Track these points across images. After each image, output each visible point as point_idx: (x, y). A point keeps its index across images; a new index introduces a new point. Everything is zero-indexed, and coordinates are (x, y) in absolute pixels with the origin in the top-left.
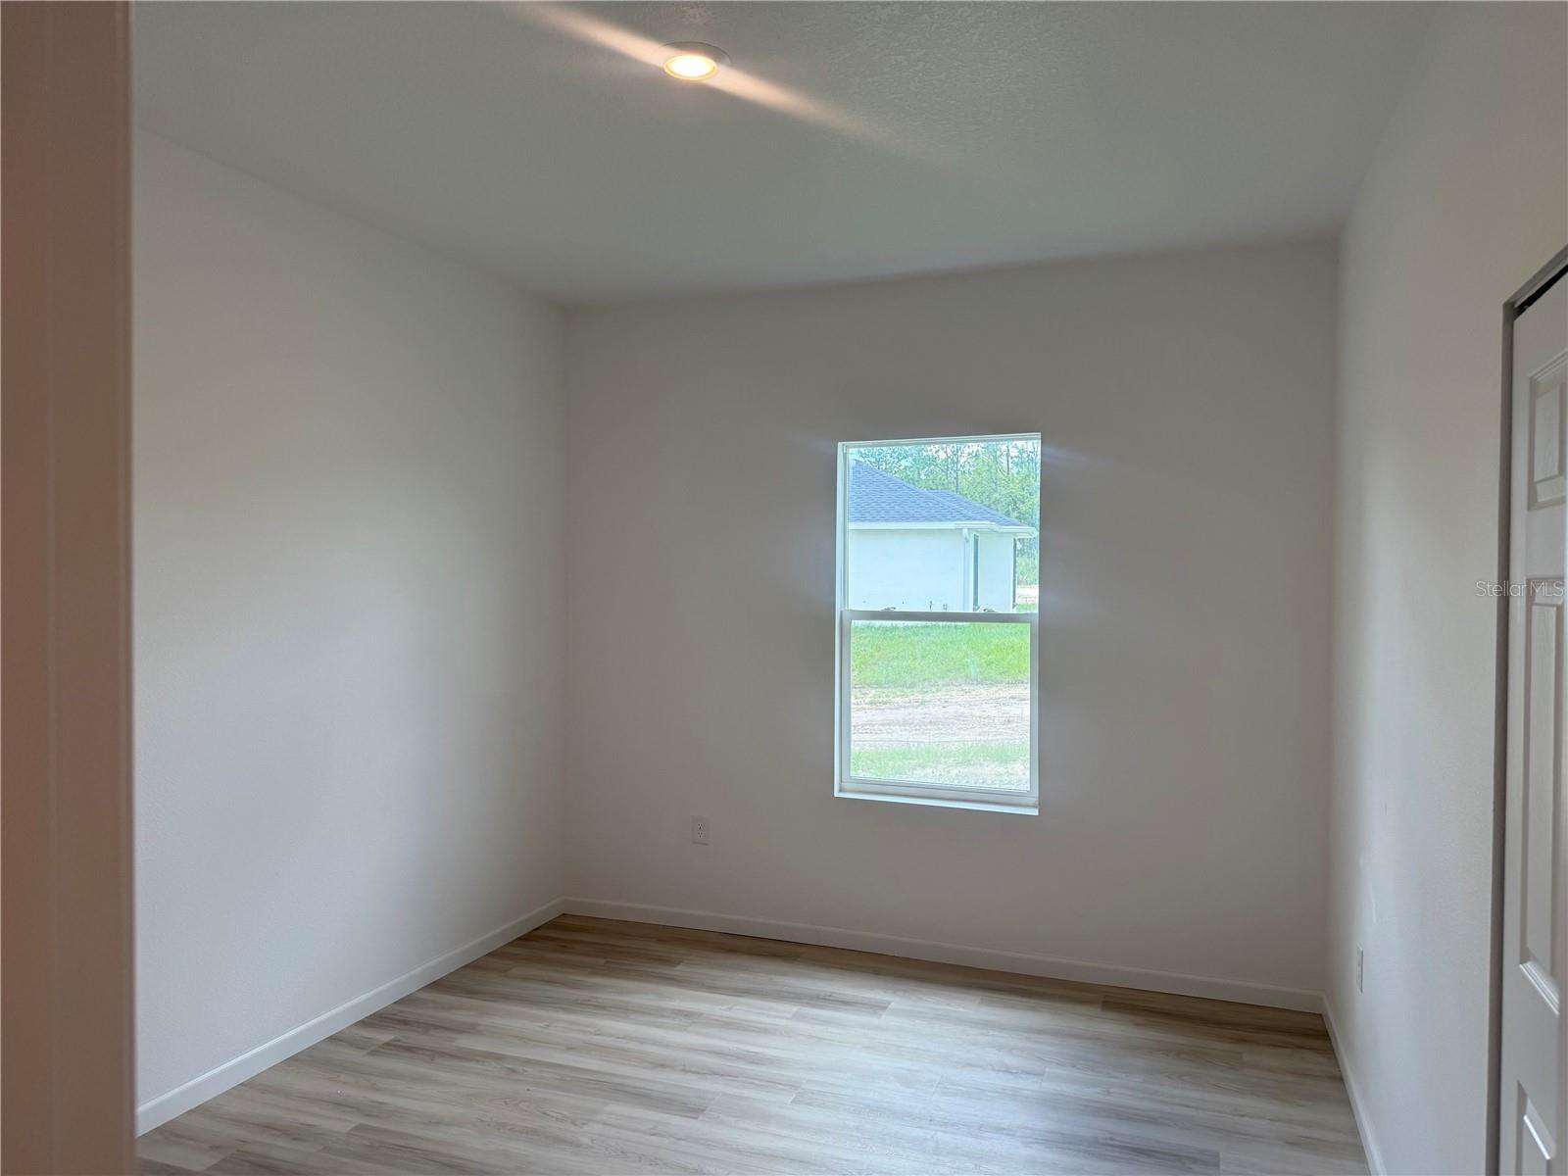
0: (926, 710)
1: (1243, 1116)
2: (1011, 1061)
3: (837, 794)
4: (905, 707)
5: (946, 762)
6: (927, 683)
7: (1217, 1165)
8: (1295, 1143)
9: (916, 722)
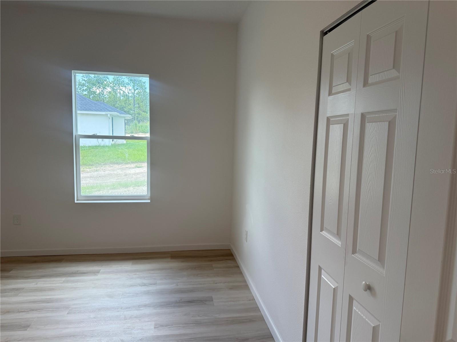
0: (97, 173)
1: (216, 283)
2: (145, 281)
3: (76, 202)
4: (90, 172)
5: (107, 189)
6: (97, 164)
7: (213, 300)
8: (231, 288)
9: (95, 177)
